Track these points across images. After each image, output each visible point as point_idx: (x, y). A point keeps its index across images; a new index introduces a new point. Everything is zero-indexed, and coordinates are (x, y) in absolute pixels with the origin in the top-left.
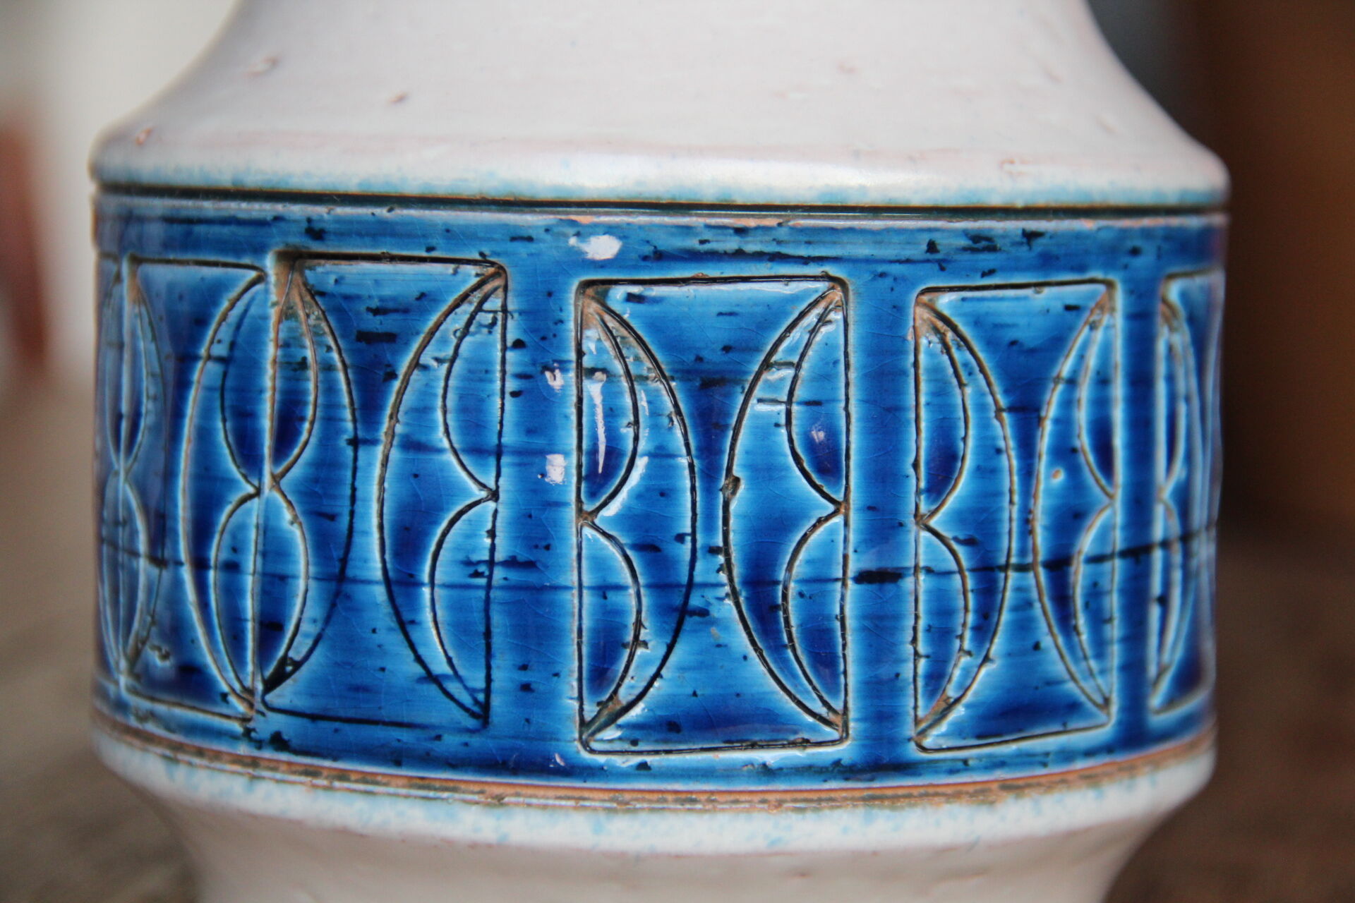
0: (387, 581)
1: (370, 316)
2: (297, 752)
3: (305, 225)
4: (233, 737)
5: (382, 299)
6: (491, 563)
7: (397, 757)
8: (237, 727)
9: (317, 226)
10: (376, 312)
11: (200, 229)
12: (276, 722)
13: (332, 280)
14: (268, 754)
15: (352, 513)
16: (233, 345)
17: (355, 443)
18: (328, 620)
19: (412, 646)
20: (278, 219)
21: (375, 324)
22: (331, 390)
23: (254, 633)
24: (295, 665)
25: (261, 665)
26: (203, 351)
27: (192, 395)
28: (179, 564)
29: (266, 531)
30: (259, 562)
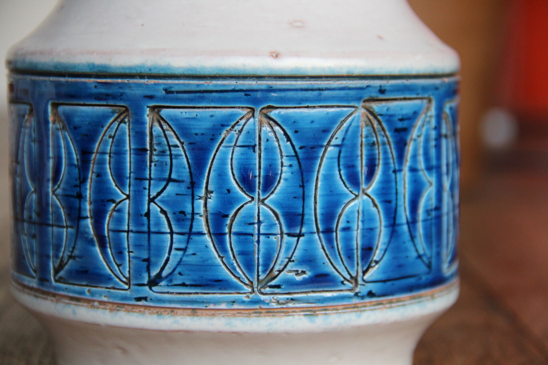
0: (408, 223)
1: (399, 122)
2: (379, 296)
3: (378, 88)
4: (350, 297)
5: (403, 115)
6: (432, 210)
8: (352, 293)
9: (383, 88)
10: (401, 120)
12: (370, 287)
13: (385, 109)
14: (367, 300)
15: (397, 199)
16: (343, 139)
17: (395, 171)
18: (389, 242)
19: (415, 245)
20: (368, 86)
21: (400, 125)
22: (385, 152)
23: (358, 254)
24: (377, 262)
25: (363, 266)
26: (325, 143)
27: (319, 161)
28: (312, 233)
29: (363, 212)
30: (360, 224)
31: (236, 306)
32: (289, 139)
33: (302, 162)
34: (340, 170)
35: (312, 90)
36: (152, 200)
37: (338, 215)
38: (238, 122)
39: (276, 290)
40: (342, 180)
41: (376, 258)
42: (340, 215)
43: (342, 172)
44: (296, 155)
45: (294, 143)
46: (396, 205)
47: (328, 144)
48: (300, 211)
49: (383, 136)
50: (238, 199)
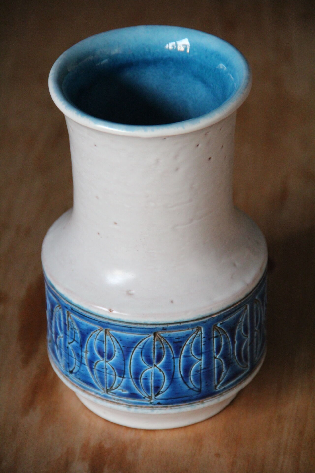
0: (182, 377)
1: (176, 339)
2: (164, 404)
3: (162, 328)
4: (147, 404)
5: (179, 337)
6: (201, 370)
7: (184, 401)
8: (149, 403)
9: (165, 328)
10: (177, 339)
11: (133, 329)
12: (159, 401)
13: (168, 335)
14: (157, 406)
15: (174, 369)
16: (144, 346)
17: (174, 358)
18: (169, 385)
19: (187, 385)
20: (156, 328)
22: (168, 351)
23: (152, 389)
24: (162, 392)
25: (154, 393)
26: (135, 347)
27: (131, 353)
28: (129, 378)
29: (154, 374)
30: (153, 378)
31: (98, 396)
32: (118, 342)
33: (124, 352)
34: (142, 357)
35: (127, 327)
36: (69, 343)
37: (141, 373)
38: (97, 330)
39: (114, 395)
40: (143, 361)
41: (162, 390)
42: (142, 374)
43: (143, 358)
44: (121, 349)
45: (120, 344)
46: (174, 371)
47: (136, 347)
48: (123, 369)
49: (167, 345)
50: (98, 358)
